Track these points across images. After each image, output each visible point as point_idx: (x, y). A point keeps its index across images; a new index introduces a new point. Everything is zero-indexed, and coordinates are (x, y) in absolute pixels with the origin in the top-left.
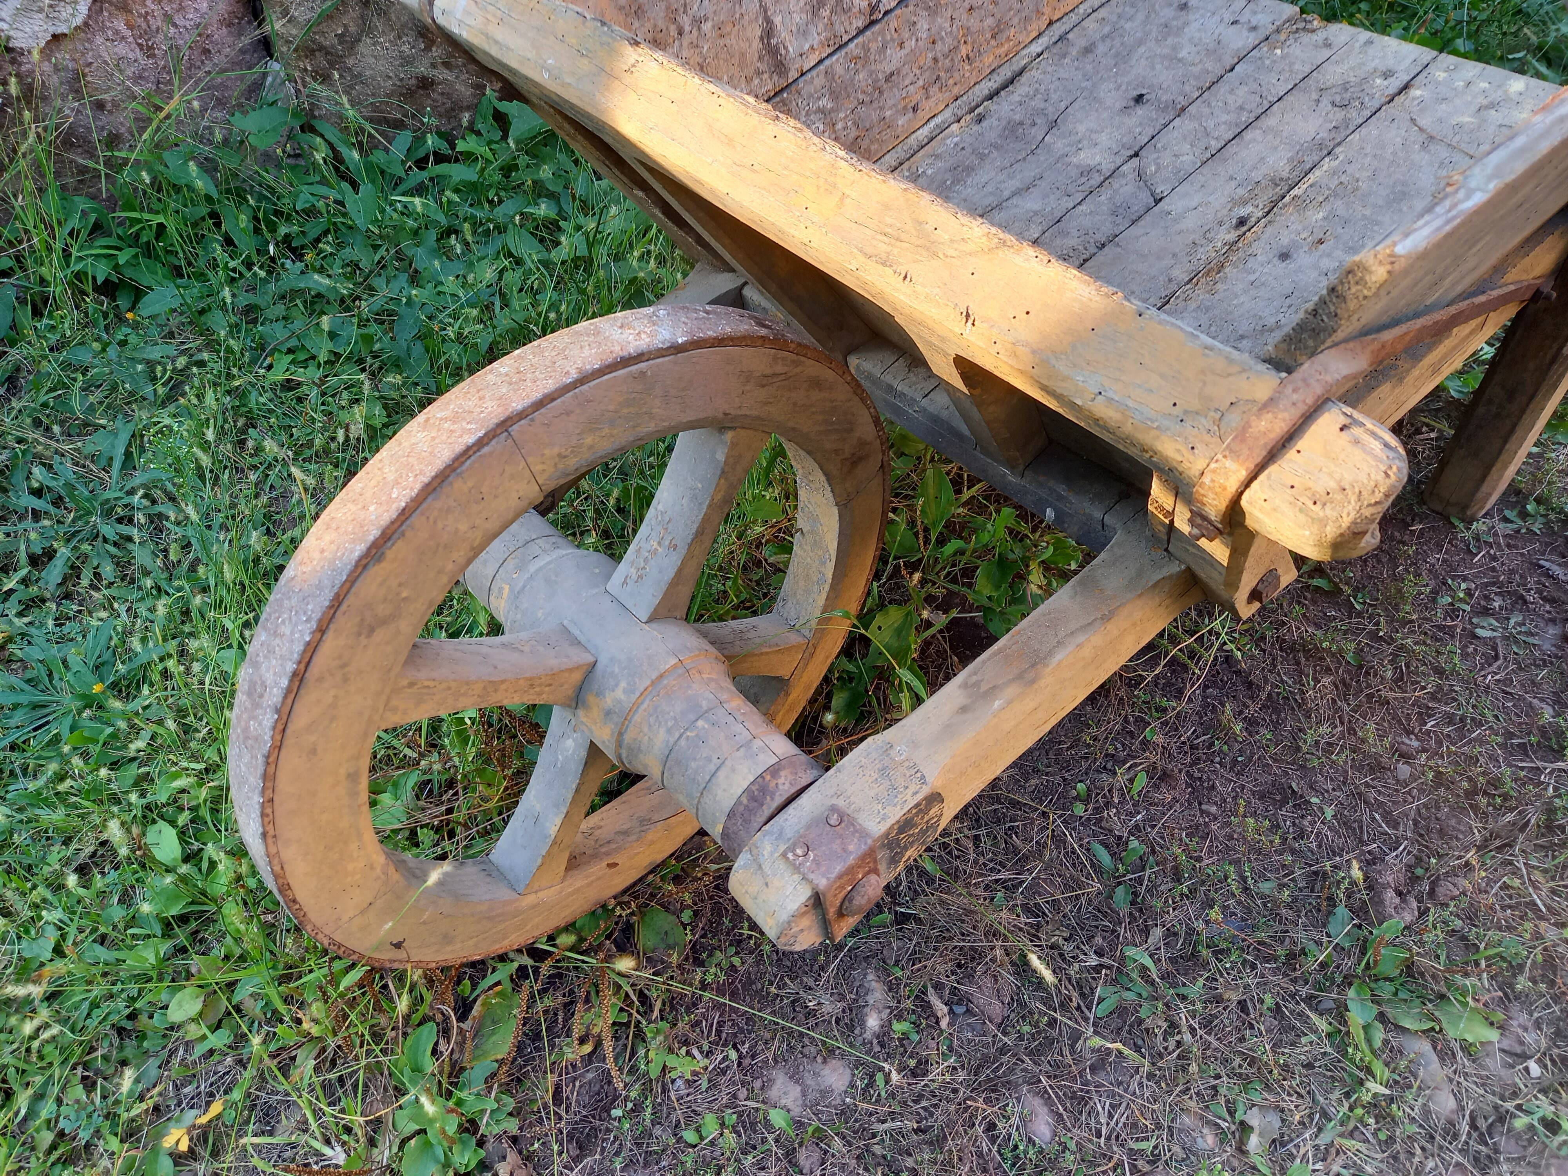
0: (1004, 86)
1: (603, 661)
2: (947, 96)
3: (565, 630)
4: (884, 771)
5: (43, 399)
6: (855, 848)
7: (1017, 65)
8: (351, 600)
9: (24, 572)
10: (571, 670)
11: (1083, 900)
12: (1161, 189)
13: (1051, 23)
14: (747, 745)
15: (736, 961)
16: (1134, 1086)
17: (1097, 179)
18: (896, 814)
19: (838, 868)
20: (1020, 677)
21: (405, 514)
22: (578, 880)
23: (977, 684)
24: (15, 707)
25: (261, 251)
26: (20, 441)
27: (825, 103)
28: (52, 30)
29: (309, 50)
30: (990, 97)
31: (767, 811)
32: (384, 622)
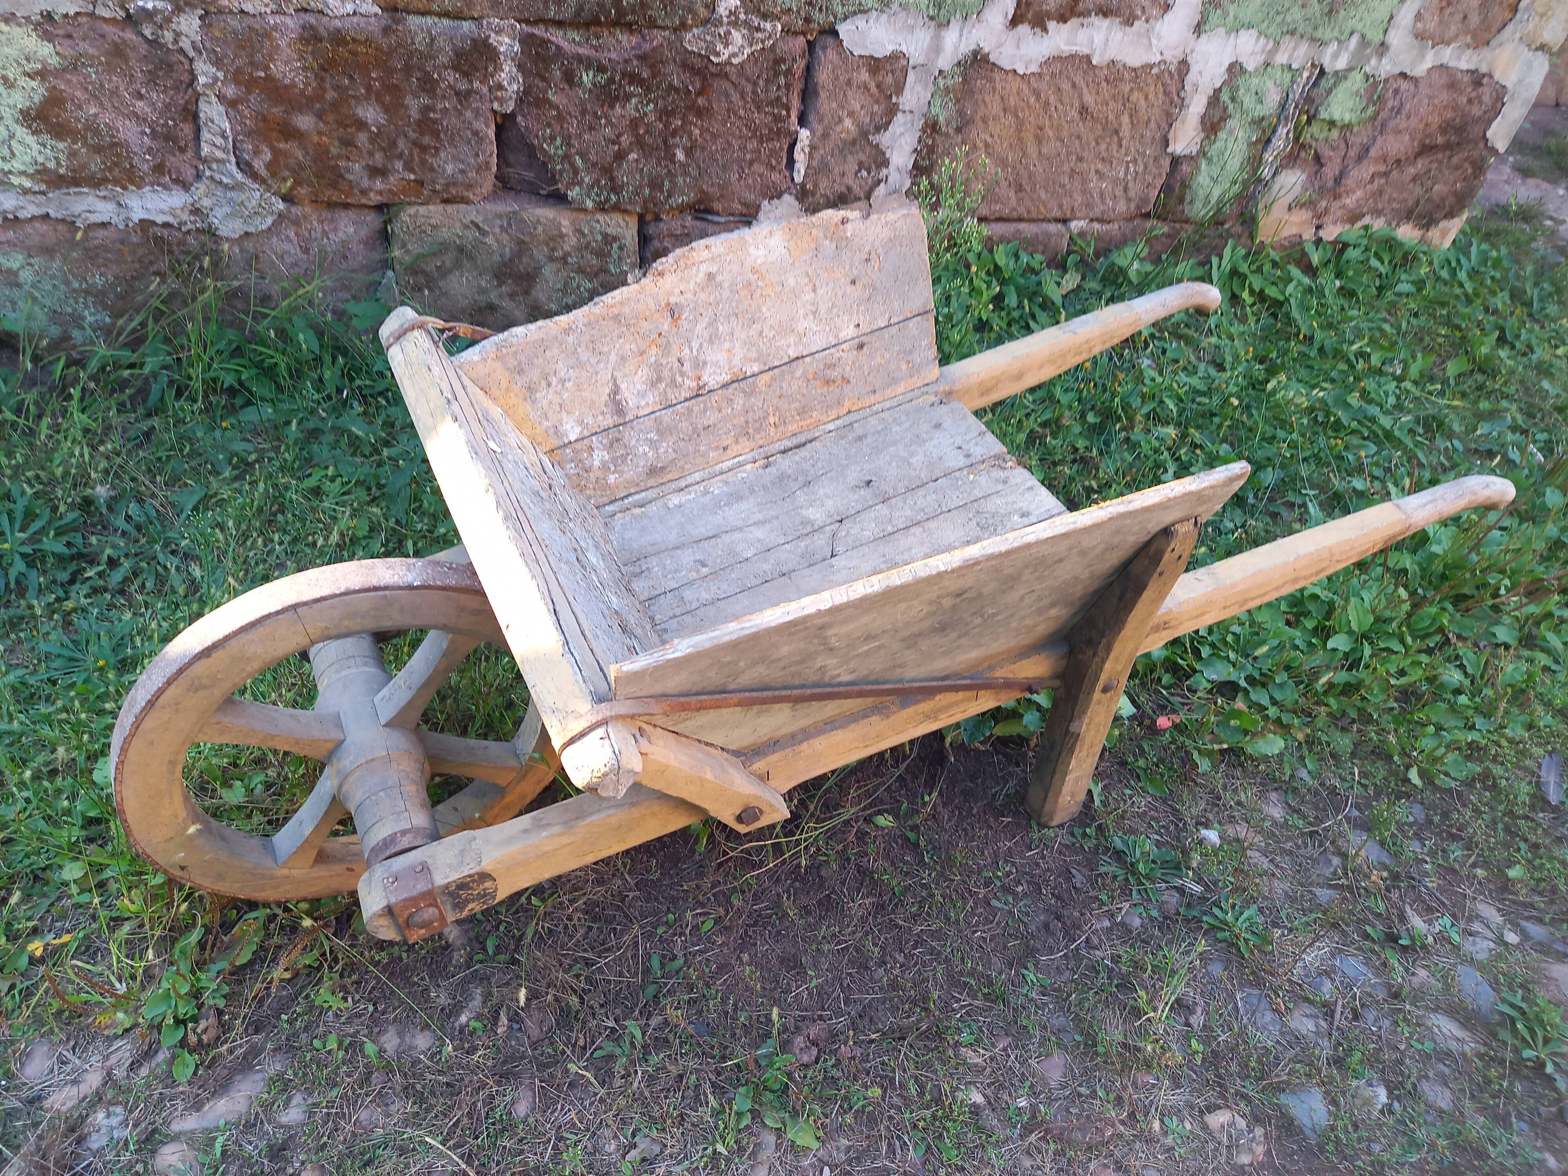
0: (797, 447)
1: (348, 741)
2: (753, 444)
3: (338, 716)
4: (462, 852)
5: (159, 454)
6: (421, 887)
7: (810, 436)
8: (188, 672)
9: (101, 568)
10: (326, 741)
11: (624, 985)
12: (839, 549)
13: (849, 412)
14: (399, 814)
15: (404, 955)
16: (587, 1103)
17: (809, 529)
18: (454, 876)
19: (405, 895)
20: (566, 823)
21: (227, 638)
22: (322, 871)
23: (541, 820)
24: (59, 656)
25: (339, 391)
26: (133, 479)
27: (653, 436)
28: (246, 229)
29: (413, 270)
30: (784, 452)
31: (388, 853)
32: (204, 687)
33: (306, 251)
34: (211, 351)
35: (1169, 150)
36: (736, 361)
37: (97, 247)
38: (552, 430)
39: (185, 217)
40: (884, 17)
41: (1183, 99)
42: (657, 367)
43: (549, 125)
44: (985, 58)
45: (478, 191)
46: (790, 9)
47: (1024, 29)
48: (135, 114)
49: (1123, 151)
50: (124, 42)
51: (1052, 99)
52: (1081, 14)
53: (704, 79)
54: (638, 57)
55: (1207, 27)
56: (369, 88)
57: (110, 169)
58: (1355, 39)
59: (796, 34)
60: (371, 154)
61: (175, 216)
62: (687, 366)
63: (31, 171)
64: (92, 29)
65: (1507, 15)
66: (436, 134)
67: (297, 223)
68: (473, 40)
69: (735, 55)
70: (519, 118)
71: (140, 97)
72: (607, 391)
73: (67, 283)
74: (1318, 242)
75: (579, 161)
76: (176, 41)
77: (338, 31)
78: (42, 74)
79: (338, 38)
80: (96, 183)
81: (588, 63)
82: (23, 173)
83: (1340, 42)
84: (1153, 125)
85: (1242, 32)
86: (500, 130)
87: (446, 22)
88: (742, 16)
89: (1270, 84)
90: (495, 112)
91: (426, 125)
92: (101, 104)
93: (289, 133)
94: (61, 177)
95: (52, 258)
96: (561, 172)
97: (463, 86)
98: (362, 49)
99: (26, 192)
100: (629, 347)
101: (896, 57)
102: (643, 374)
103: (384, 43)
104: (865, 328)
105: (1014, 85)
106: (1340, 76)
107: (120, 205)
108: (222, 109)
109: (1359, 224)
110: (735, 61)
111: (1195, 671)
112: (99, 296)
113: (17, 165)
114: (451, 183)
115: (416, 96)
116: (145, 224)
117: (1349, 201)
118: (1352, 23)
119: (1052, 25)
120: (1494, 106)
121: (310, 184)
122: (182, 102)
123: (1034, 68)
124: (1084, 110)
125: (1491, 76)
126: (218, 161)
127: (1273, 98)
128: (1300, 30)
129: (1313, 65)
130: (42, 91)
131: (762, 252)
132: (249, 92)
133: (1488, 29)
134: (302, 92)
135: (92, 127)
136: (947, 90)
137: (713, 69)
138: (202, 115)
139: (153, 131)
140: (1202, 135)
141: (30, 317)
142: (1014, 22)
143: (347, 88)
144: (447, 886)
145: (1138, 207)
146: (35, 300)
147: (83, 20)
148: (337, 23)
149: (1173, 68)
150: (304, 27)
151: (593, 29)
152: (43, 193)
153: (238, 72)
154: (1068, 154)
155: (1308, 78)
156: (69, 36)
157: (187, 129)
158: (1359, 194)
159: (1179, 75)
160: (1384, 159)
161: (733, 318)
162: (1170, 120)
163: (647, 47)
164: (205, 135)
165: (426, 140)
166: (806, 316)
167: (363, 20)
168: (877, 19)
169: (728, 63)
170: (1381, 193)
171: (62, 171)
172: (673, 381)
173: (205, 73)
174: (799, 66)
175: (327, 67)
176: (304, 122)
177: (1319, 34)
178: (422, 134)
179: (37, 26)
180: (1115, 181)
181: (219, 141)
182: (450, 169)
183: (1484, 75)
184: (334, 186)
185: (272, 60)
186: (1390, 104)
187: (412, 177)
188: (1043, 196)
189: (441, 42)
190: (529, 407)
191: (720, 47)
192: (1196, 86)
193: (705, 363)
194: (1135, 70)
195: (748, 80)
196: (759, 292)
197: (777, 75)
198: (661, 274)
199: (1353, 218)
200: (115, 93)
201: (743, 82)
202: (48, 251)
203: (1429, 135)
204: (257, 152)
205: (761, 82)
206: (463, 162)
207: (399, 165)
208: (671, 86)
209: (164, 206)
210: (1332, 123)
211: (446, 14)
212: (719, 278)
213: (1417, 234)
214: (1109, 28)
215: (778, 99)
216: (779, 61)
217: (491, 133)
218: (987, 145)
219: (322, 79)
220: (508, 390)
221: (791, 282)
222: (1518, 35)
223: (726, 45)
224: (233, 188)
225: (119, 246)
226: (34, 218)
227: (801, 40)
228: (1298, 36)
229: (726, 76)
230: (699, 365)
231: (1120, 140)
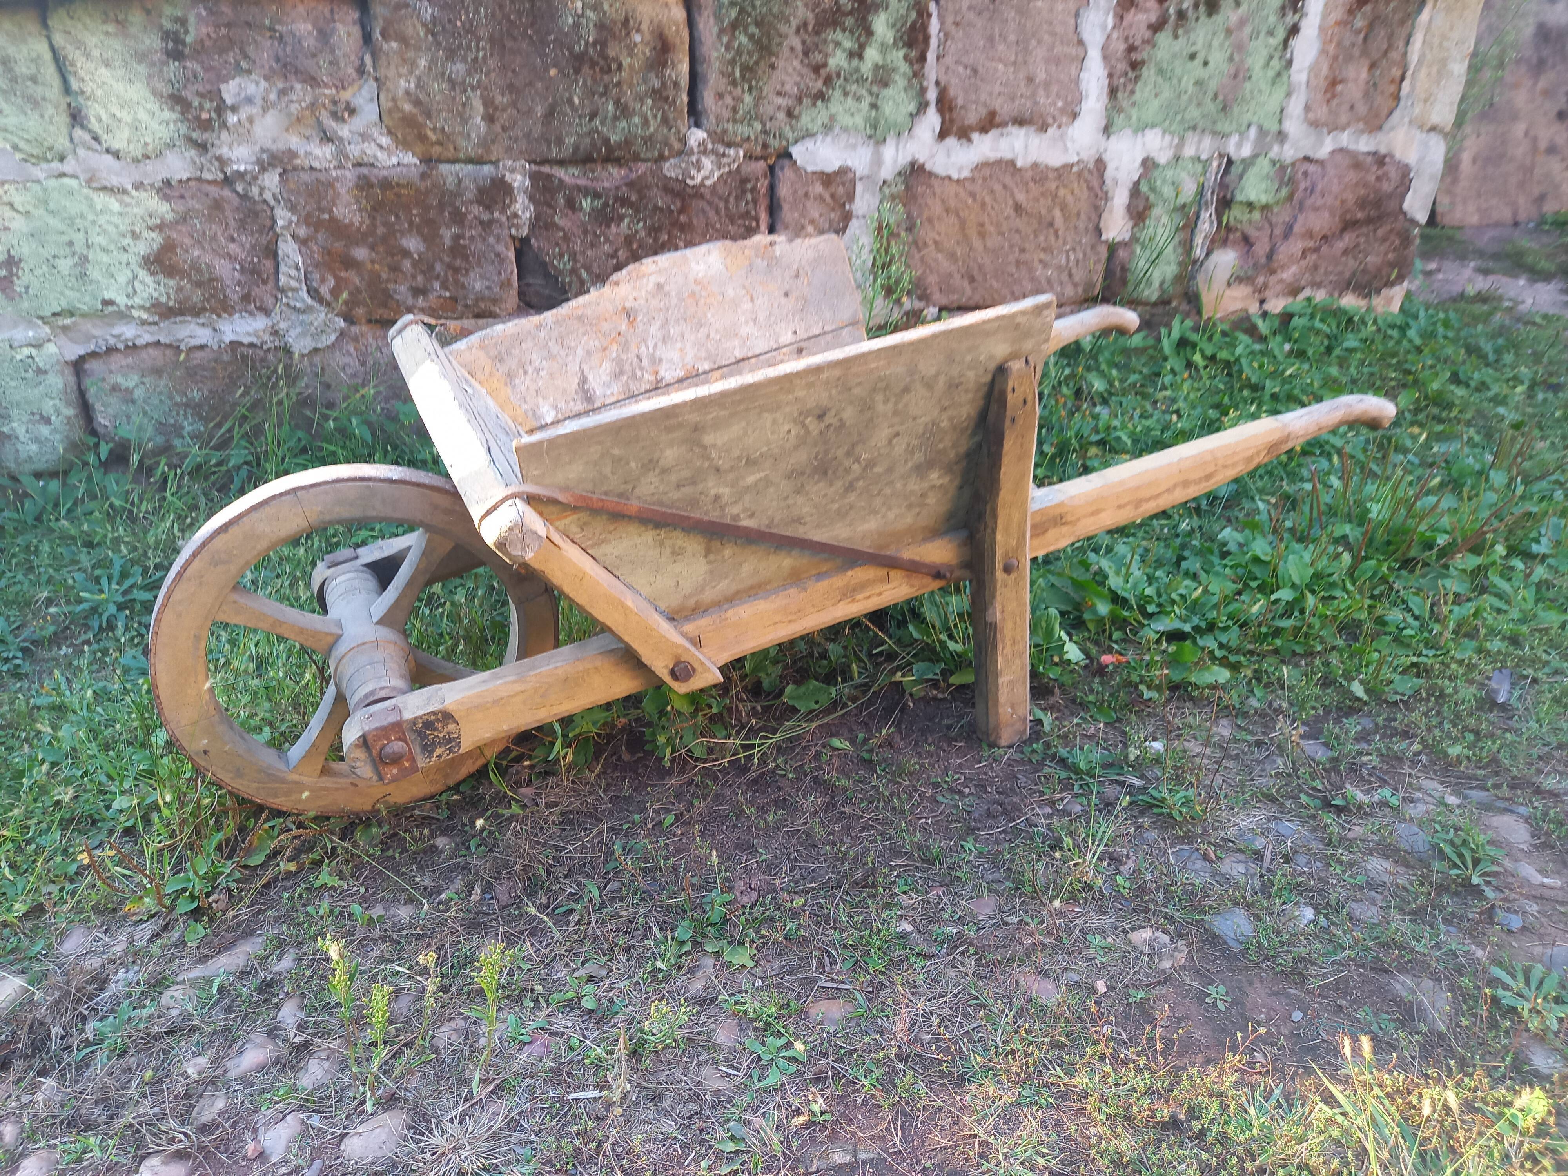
1: (345, 635)
3: (339, 621)
4: (429, 698)
6: (391, 720)
8: (209, 546)
10: (327, 634)
11: (588, 861)
14: (381, 678)
15: (397, 855)
18: (420, 712)
19: (378, 726)
20: (518, 674)
22: (328, 782)
28: (314, 345)
31: (369, 702)
33: (363, 364)
34: (284, 448)
35: (1104, 237)
36: (689, 358)
37: (195, 366)
38: (530, 414)
39: (266, 337)
40: (829, 139)
41: (1106, 193)
42: (619, 361)
43: (557, 244)
44: (922, 168)
45: (503, 306)
46: (748, 138)
47: (951, 141)
48: (229, 255)
49: (1061, 241)
50: (222, 198)
51: (988, 199)
52: (999, 126)
53: (683, 200)
54: (627, 185)
55: (1114, 129)
56: (411, 223)
57: (208, 301)
58: (1253, 132)
59: (757, 159)
60: (414, 277)
61: (258, 337)
62: (645, 362)
63: (148, 305)
64: (199, 190)
65: (1391, 103)
66: (466, 258)
67: (356, 339)
68: (492, 180)
69: (707, 178)
70: (533, 241)
71: (233, 240)
72: (577, 381)
73: (171, 398)
74: (1265, 315)
75: (584, 274)
76: (261, 194)
77: (386, 178)
78: (160, 227)
79: (386, 184)
80: (196, 312)
81: (586, 192)
82: (142, 307)
83: (1241, 134)
84: (1083, 216)
85: (1147, 131)
86: (519, 255)
87: (470, 167)
88: (710, 146)
89: (1184, 175)
90: (513, 238)
91: (457, 250)
92: (203, 248)
93: (349, 263)
94: (170, 309)
95: (160, 377)
96: (570, 283)
97: (486, 217)
98: (404, 191)
99: (144, 323)
100: (594, 343)
101: (843, 171)
102: (607, 367)
103: (422, 186)
104: (801, 335)
105: (951, 190)
106: (1248, 163)
107: (215, 330)
108: (296, 247)
109: (1301, 296)
110: (708, 183)
111: (1143, 626)
112: (195, 408)
113: (138, 301)
114: (480, 298)
115: (448, 227)
116: (235, 345)
117: (1288, 275)
118: (1247, 117)
119: (975, 136)
120: (1402, 183)
121: (366, 305)
122: (264, 242)
123: (966, 173)
124: (1018, 208)
125: (1392, 156)
126: (293, 290)
127: (1189, 189)
128: (1201, 125)
129: (1221, 156)
130: (160, 240)
131: (702, 267)
132: (317, 231)
133: (1377, 116)
134: (359, 229)
135: (195, 267)
136: (893, 198)
137: (689, 191)
138: (280, 252)
139: (242, 267)
140: (1131, 224)
141: (140, 428)
142: (943, 135)
143: (393, 225)
144: (414, 721)
145: (1085, 291)
146: (145, 413)
147: (192, 184)
148: (385, 173)
149: (1091, 165)
150: (359, 177)
151: (588, 166)
152: (155, 323)
153: (308, 215)
154: (1011, 246)
155: (1219, 166)
156: (182, 197)
157: (268, 264)
158: (1294, 269)
159: (1098, 170)
160: (1309, 234)
161: (682, 322)
162: (1098, 211)
163: (633, 176)
164: (283, 268)
165: (458, 263)
166: (747, 322)
167: (404, 170)
168: (823, 140)
169: (702, 184)
170: (1316, 267)
171: (171, 303)
172: (634, 375)
173: (282, 217)
174: (763, 185)
175: (376, 208)
176: (361, 253)
177: (1219, 127)
178: (454, 258)
179: (159, 190)
180: (1059, 268)
181: (293, 273)
182: (478, 286)
183: (1385, 156)
184: (385, 305)
185: (335, 204)
186: (1302, 186)
187: (448, 294)
188: (995, 285)
189: (466, 182)
190: (509, 391)
191: (693, 172)
192: (1116, 182)
193: (660, 360)
194: (1057, 170)
195: (720, 198)
196: (702, 301)
197: (744, 192)
198: (617, 283)
199: (1294, 291)
200: (214, 238)
201: (716, 200)
202: (157, 372)
203: (1347, 211)
204: (323, 280)
205: (732, 199)
206: (488, 279)
207: (437, 285)
208: (656, 208)
209: (250, 329)
210: (1250, 205)
211: (470, 161)
212: (667, 288)
213: (1362, 303)
214: (1027, 135)
215: (748, 213)
216: (744, 181)
217: (512, 255)
218: (936, 243)
219: (374, 218)
220: (490, 375)
221: (730, 292)
222: (1406, 120)
223: (699, 170)
224: (304, 312)
225: (213, 364)
226: (148, 345)
227: (762, 164)
228: (1199, 130)
229: (702, 196)
230: (656, 361)
231: (1056, 233)
